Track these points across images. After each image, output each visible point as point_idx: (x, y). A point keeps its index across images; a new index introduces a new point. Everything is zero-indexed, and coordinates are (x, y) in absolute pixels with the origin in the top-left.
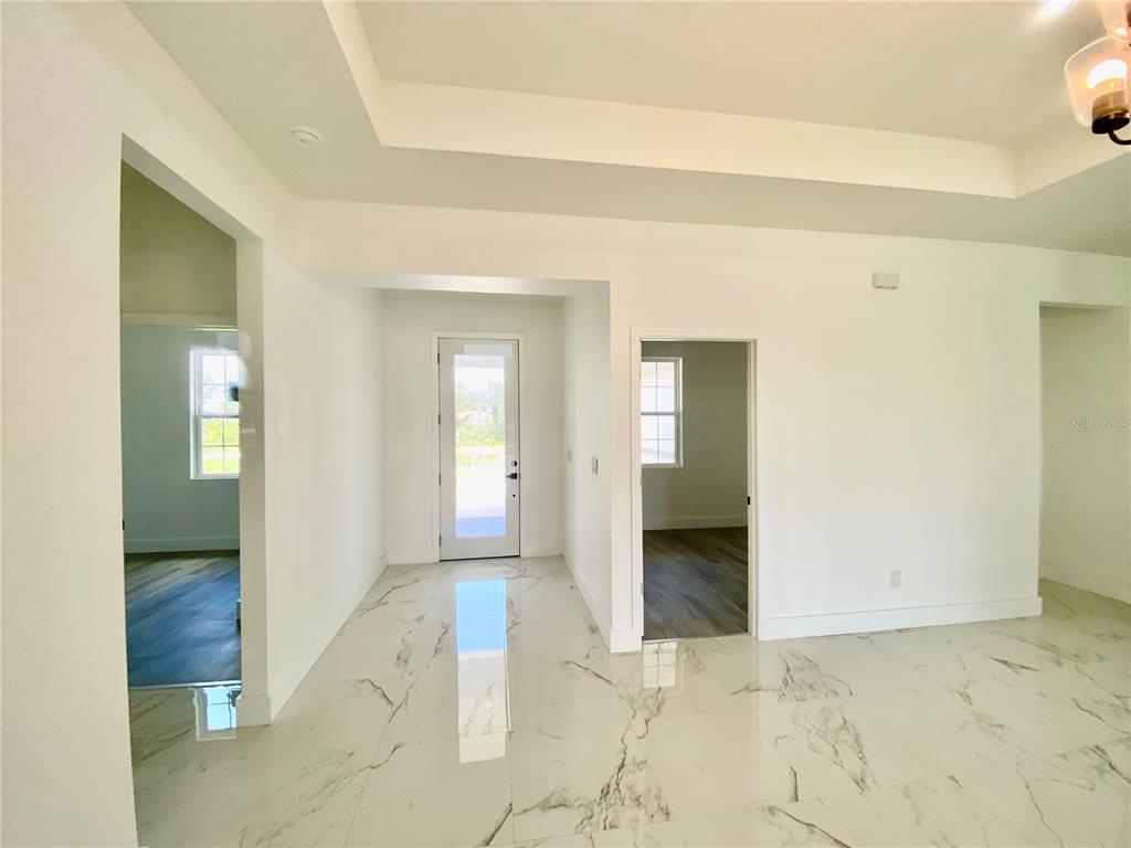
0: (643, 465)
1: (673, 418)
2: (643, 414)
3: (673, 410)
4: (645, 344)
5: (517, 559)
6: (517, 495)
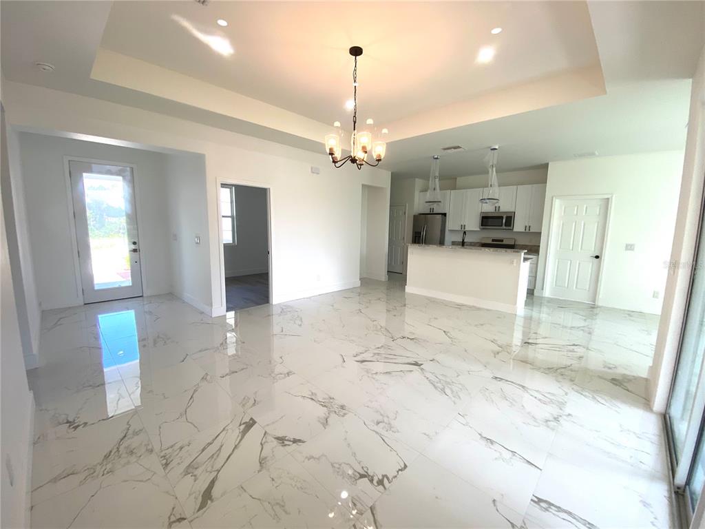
0: (224, 244)
1: (230, 219)
2: (223, 217)
3: (230, 215)
4: (222, 184)
5: (141, 298)
6: (138, 262)
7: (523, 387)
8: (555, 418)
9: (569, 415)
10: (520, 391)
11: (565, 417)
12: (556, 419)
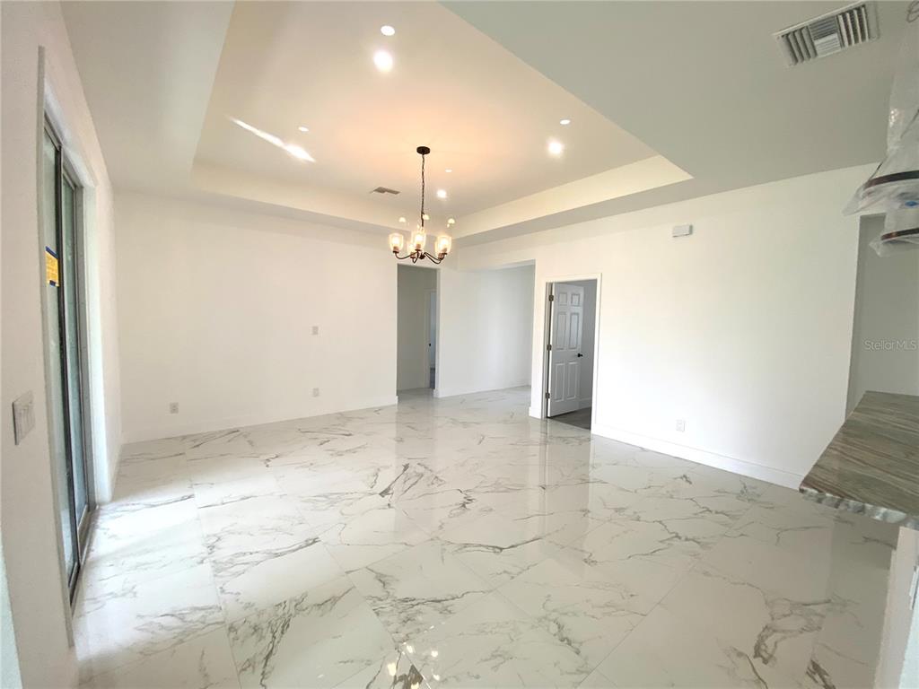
7: (277, 555)
8: (214, 547)
9: (202, 562)
10: (273, 547)
11: (205, 555)
12: (212, 547)
